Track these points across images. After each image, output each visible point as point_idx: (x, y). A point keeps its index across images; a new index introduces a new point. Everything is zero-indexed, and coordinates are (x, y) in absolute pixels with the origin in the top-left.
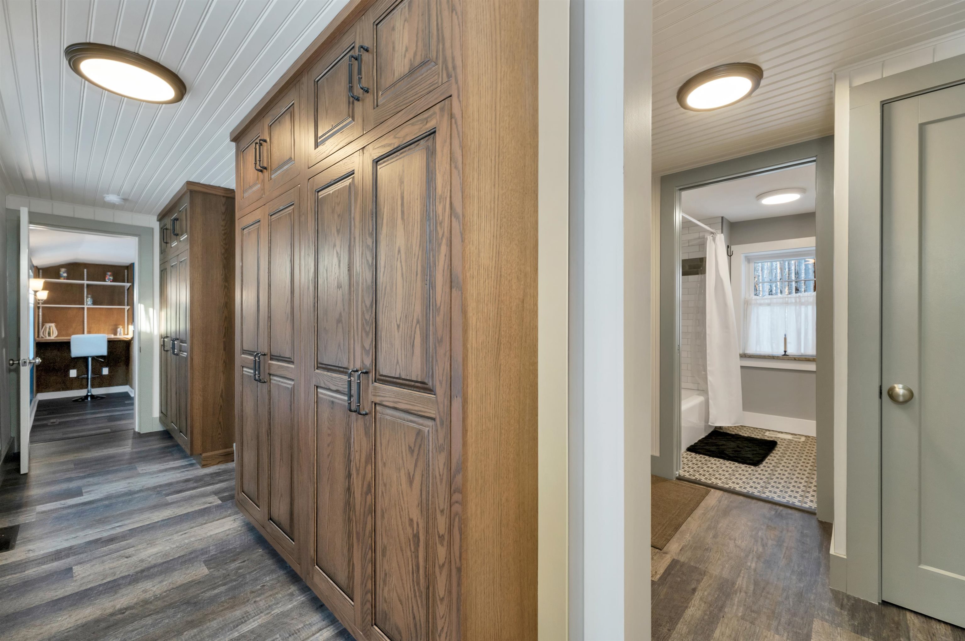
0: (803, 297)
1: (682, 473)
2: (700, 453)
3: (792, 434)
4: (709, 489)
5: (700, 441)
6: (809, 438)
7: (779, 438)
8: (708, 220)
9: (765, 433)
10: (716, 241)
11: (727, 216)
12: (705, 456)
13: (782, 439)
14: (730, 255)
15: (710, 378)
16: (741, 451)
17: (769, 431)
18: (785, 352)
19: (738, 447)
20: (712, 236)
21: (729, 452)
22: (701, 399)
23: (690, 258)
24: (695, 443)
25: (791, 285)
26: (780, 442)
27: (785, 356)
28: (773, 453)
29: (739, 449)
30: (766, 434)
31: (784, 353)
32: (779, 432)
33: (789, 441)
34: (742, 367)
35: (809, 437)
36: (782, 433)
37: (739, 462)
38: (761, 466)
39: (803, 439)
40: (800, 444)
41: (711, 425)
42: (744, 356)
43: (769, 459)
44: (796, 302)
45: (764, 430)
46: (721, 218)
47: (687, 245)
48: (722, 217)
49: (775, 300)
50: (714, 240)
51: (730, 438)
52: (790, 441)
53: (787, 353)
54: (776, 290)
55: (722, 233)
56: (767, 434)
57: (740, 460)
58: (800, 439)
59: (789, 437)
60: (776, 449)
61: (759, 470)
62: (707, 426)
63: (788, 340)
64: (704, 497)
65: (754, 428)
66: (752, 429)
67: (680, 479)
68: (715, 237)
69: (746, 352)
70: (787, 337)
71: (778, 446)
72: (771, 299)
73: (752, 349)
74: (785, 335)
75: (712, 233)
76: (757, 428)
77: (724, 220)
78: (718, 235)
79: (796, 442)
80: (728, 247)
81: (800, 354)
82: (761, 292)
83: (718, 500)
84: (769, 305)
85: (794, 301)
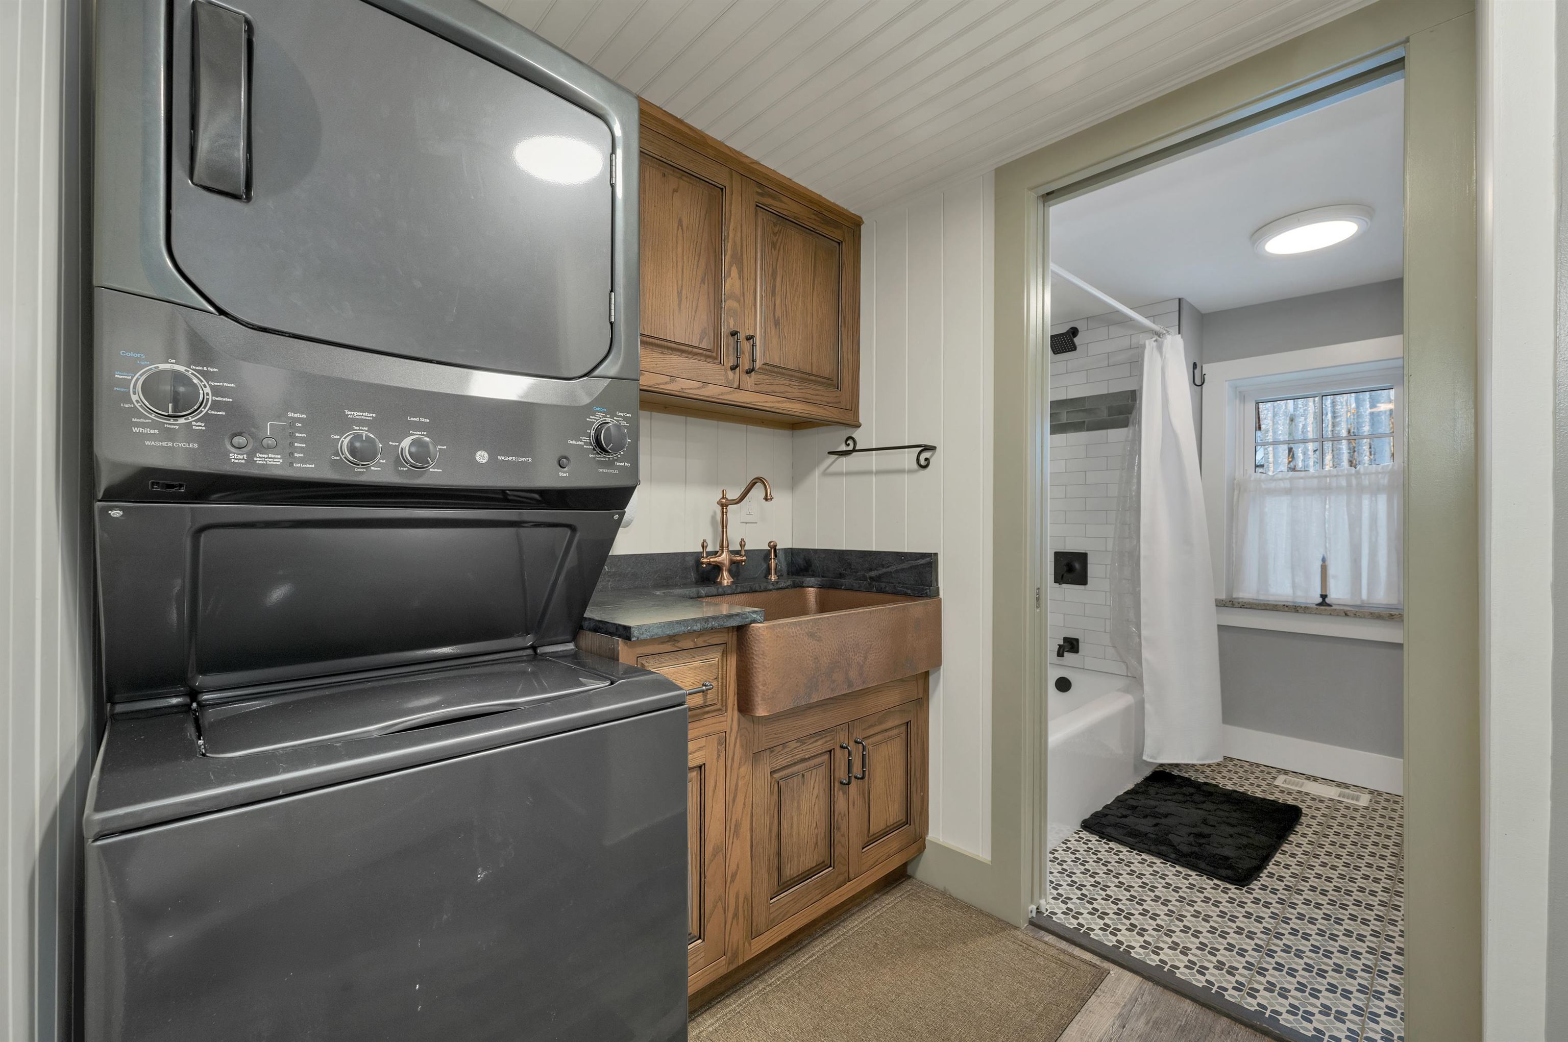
0: (1365, 474)
1: (1048, 904)
2: (1110, 839)
3: (1339, 785)
4: (1106, 965)
5: (1118, 800)
6: (1379, 799)
7: (1307, 794)
8: (1147, 306)
9: (1274, 778)
10: (1164, 350)
11: (1191, 298)
12: (1122, 848)
13: (1313, 799)
14: (1198, 382)
15: (1146, 654)
16: (1209, 836)
17: (1286, 772)
18: (1324, 597)
19: (1205, 822)
20: (1156, 341)
21: (1181, 839)
22: (1128, 700)
23: (1111, 392)
24: (1106, 807)
25: (1340, 449)
26: (1309, 807)
27: (1323, 608)
28: (1291, 843)
29: (1206, 830)
30: (1276, 783)
31: (1320, 600)
32: (1308, 778)
33: (1330, 804)
34: (1220, 627)
35: (1380, 794)
36: (1315, 779)
37: (1201, 871)
38: (1256, 885)
39: (1364, 800)
40: (1357, 815)
41: (1149, 760)
42: (1227, 604)
43: (1278, 864)
44: (1349, 484)
45: (1273, 771)
46: (1177, 300)
47: (1106, 363)
48: (1180, 300)
49: (1302, 481)
50: (1160, 348)
51: (1192, 794)
52: (1334, 805)
53: (1327, 600)
54: (1304, 461)
55: (1179, 333)
56: (1280, 781)
57: (1203, 865)
58: (1357, 799)
59: (1331, 792)
60: (1298, 828)
61: (1248, 898)
62: (1139, 762)
63: (1331, 571)
64: (1085, 1001)
65: (1252, 764)
66: (1246, 765)
67: (1040, 923)
68: (1162, 342)
69: (1234, 596)
70: (1328, 563)
71: (1303, 819)
72: (1291, 479)
73: (1248, 591)
74: (1324, 560)
75: (1158, 334)
76: (1258, 765)
77: (1184, 306)
78: (1169, 337)
79: (1347, 808)
80: (1195, 366)
81: (1358, 603)
82: (1271, 465)
83: (1120, 1015)
84: (1288, 492)
85: (1344, 483)
